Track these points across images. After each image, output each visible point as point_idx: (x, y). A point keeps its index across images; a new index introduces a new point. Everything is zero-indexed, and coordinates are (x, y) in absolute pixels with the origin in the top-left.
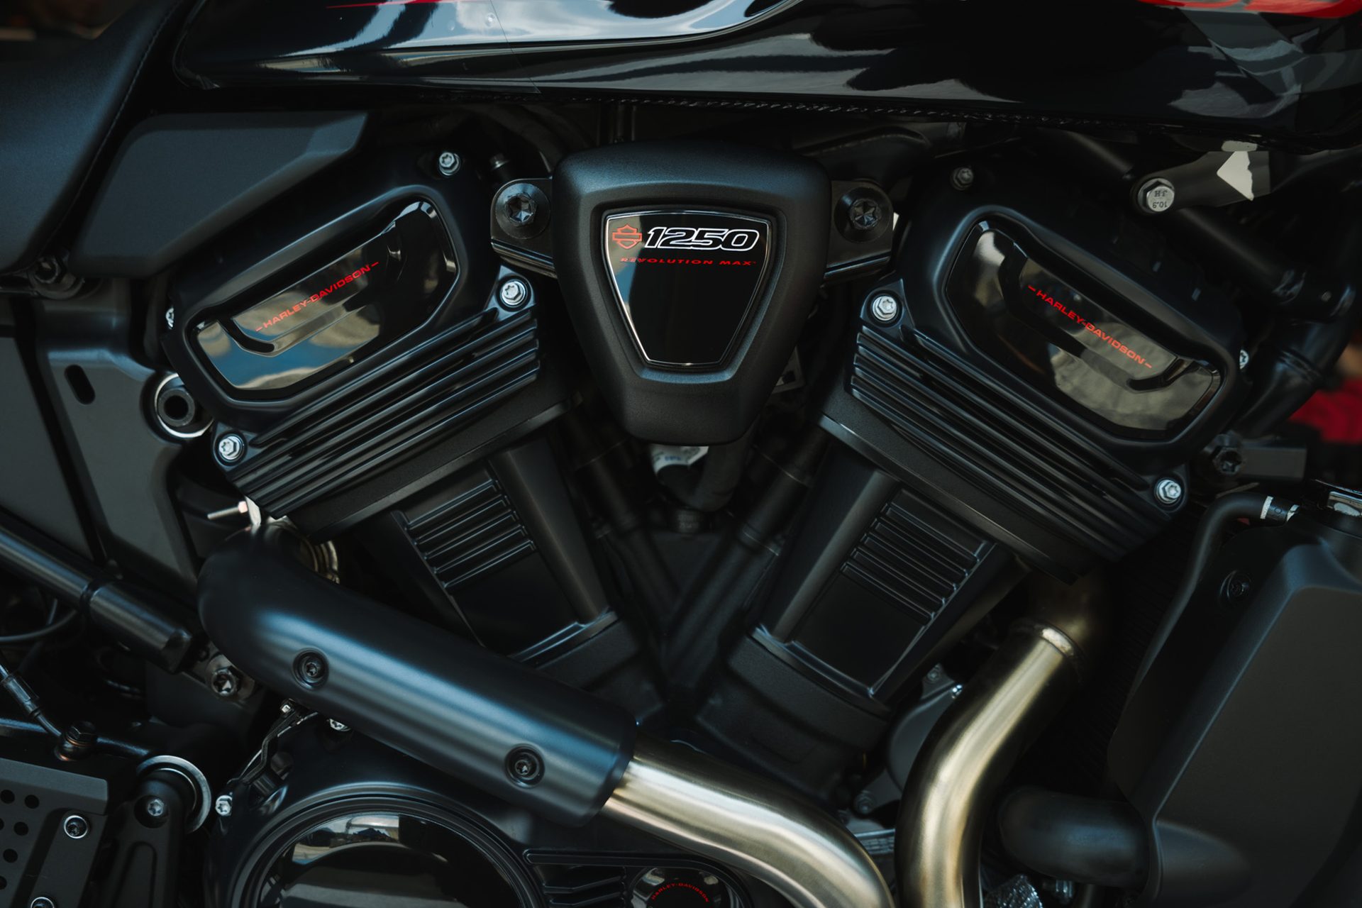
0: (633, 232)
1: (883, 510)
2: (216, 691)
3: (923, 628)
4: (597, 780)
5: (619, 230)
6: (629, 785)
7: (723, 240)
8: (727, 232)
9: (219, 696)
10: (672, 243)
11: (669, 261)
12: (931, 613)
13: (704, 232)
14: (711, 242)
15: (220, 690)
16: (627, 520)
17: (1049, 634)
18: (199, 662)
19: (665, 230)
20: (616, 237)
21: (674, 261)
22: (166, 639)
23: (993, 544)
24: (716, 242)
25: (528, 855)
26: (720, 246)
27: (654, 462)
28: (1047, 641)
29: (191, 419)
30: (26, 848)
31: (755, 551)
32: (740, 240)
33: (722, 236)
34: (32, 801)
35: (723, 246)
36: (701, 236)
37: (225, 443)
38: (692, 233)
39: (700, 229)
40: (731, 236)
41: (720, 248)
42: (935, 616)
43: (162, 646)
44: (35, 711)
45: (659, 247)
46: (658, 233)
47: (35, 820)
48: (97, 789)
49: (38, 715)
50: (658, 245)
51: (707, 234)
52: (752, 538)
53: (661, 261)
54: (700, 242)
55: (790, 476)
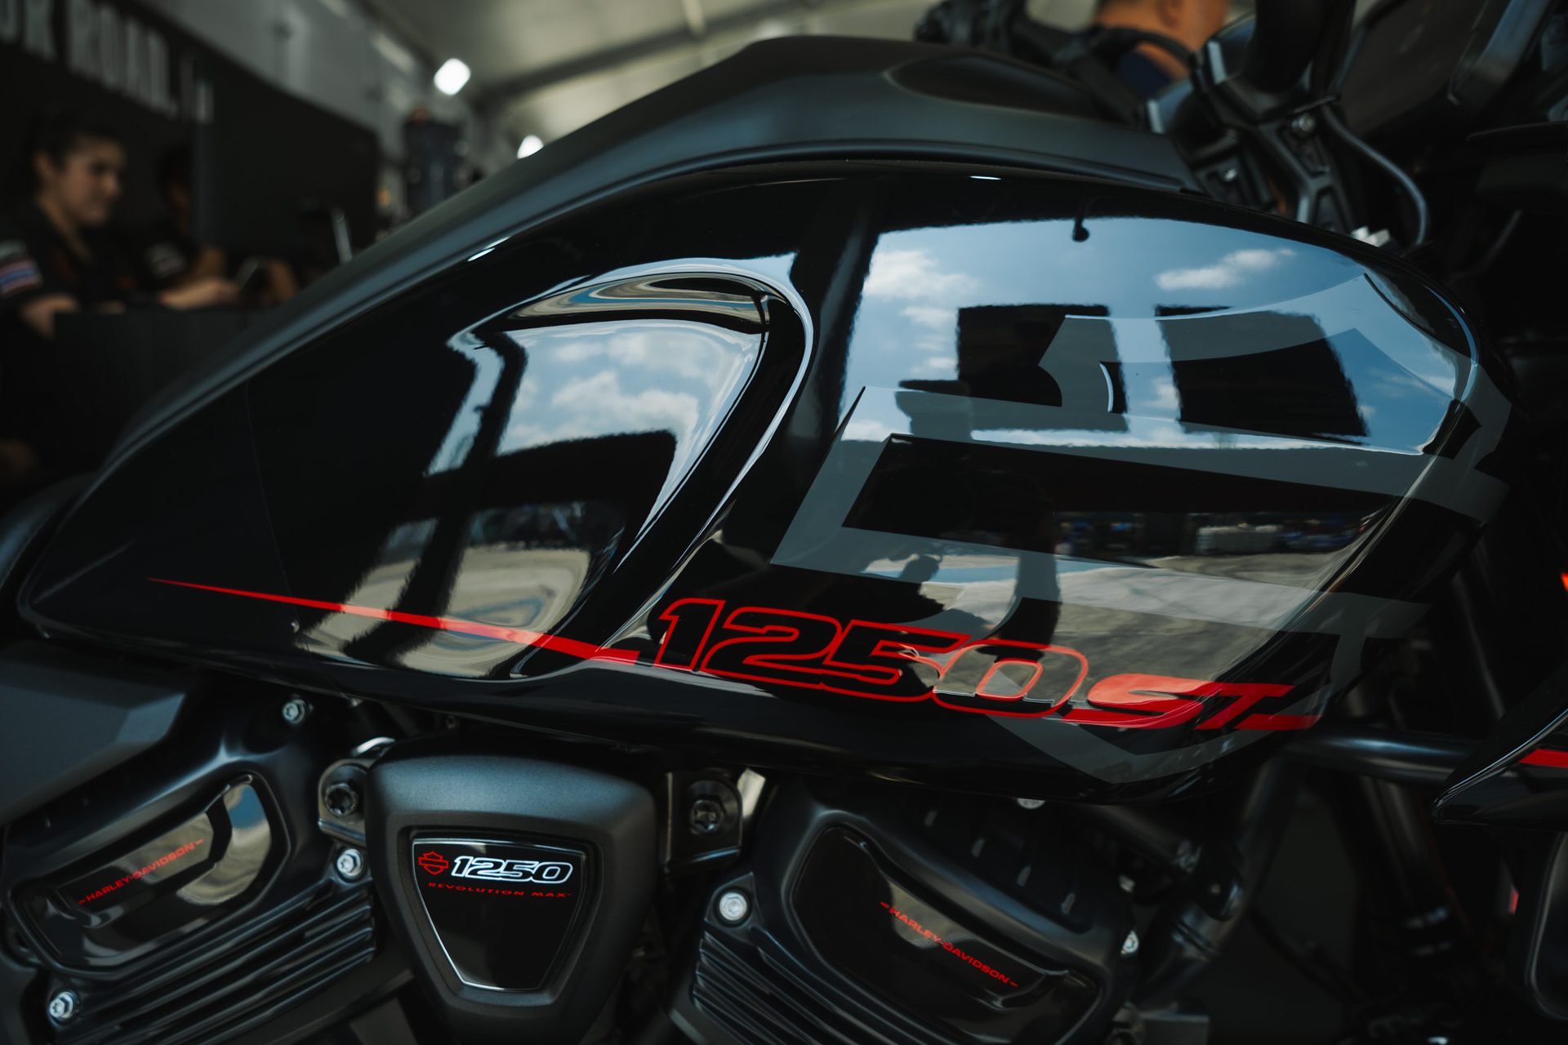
0: (439, 858)
5: (425, 855)
7: (533, 872)
8: (537, 865)
10: (479, 873)
11: (478, 890)
13: (513, 864)
14: (521, 874)
19: (472, 860)
20: (422, 861)
21: (483, 890)
24: (526, 874)
26: (531, 878)
32: (551, 873)
33: (533, 869)
35: (534, 878)
36: (509, 868)
38: (500, 864)
39: (508, 861)
40: (542, 869)
41: (531, 881)
45: (467, 876)
46: (464, 862)
50: (466, 873)
51: (516, 866)
53: (470, 889)
54: (508, 873)
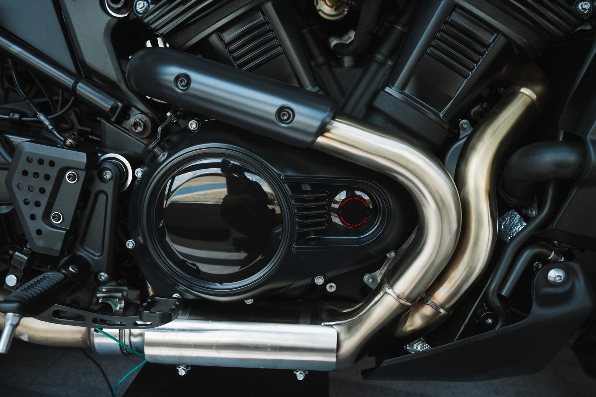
1: (447, 20)
2: (134, 130)
3: (466, 80)
4: (317, 124)
6: (331, 131)
9: (135, 132)
12: (470, 72)
15: (136, 129)
16: (320, 60)
17: (524, 90)
18: (125, 121)
22: (110, 107)
23: (500, 34)
25: (284, 177)
27: (331, 43)
28: (523, 93)
29: (122, 4)
30: (49, 187)
31: (382, 64)
34: (52, 164)
37: (139, 3)
42: (471, 74)
43: (108, 110)
44: (52, 129)
47: (53, 173)
48: (81, 158)
49: (54, 131)
52: (381, 58)
55: (399, 28)
